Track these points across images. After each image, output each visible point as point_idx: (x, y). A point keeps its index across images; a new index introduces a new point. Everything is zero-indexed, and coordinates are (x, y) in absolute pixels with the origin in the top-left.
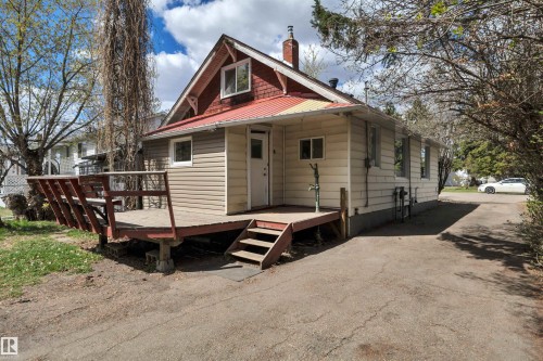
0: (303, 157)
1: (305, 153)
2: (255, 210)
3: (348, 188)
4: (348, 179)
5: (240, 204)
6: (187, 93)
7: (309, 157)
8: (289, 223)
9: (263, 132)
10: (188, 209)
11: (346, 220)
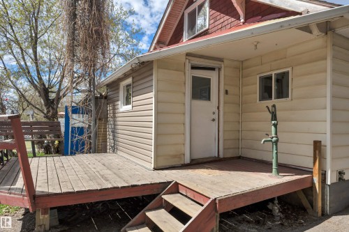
0: (262, 98)
1: (266, 93)
2: (195, 164)
3: (327, 141)
4: (327, 127)
5: (175, 156)
6: (155, 42)
7: (270, 97)
8: (213, 197)
9: (213, 69)
10: (128, 157)
11: (323, 188)
